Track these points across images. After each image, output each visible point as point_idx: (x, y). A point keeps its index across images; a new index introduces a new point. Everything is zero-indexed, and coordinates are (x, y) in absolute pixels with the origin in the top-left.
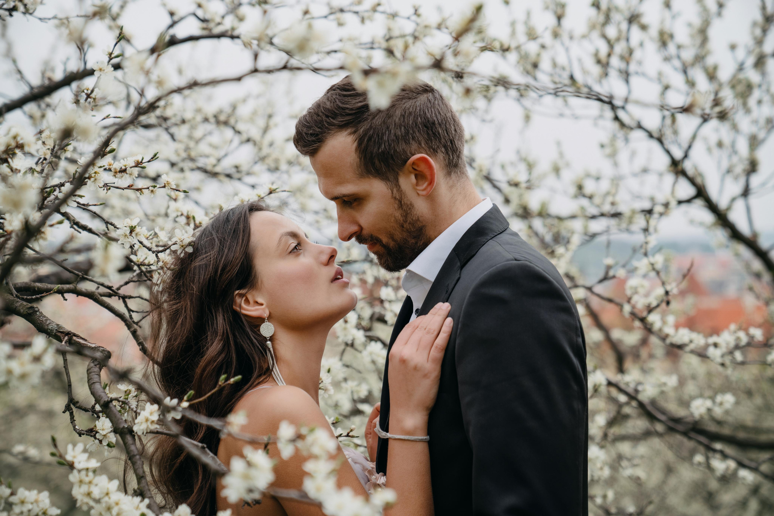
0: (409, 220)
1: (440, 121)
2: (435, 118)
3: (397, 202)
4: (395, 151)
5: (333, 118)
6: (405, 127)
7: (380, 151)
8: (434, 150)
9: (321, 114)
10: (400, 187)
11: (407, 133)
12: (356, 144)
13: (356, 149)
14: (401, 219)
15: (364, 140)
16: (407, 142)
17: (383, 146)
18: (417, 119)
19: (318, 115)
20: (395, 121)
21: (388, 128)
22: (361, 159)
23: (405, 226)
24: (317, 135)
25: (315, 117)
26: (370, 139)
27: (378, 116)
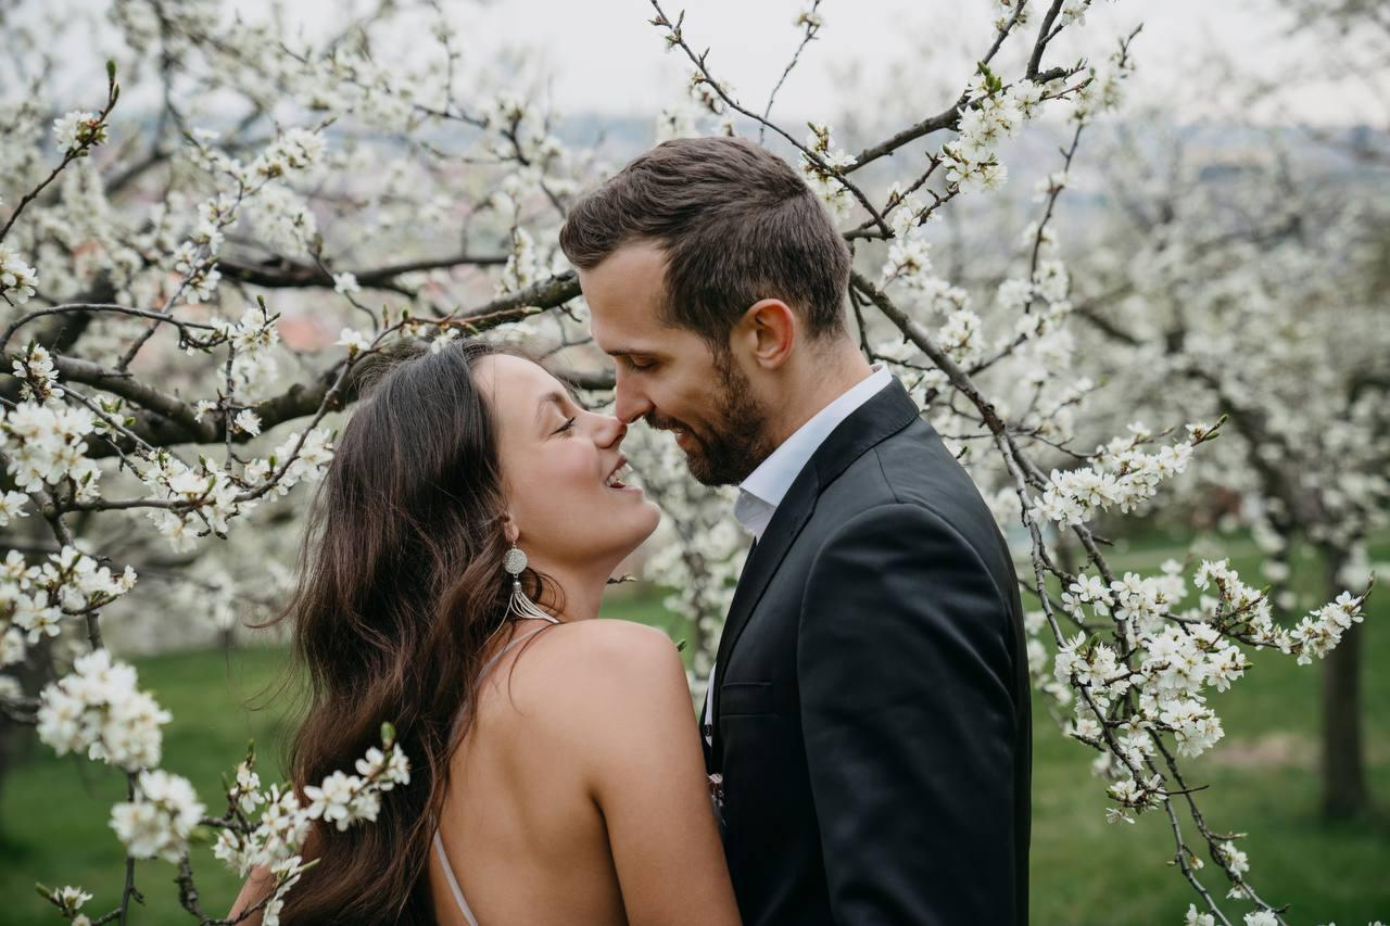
0: (739, 405)
1: (812, 249)
2: (804, 244)
3: (721, 374)
4: (732, 289)
5: (636, 218)
6: (755, 252)
7: (707, 285)
8: (796, 294)
9: (616, 206)
10: (729, 349)
11: (757, 264)
12: (667, 267)
13: (666, 275)
14: (726, 403)
15: (682, 263)
16: (755, 278)
17: (713, 279)
18: (776, 242)
19: (612, 207)
20: (740, 240)
21: (726, 249)
22: (671, 293)
23: (731, 415)
24: (604, 238)
25: (606, 208)
26: (692, 264)
27: (712, 227)
